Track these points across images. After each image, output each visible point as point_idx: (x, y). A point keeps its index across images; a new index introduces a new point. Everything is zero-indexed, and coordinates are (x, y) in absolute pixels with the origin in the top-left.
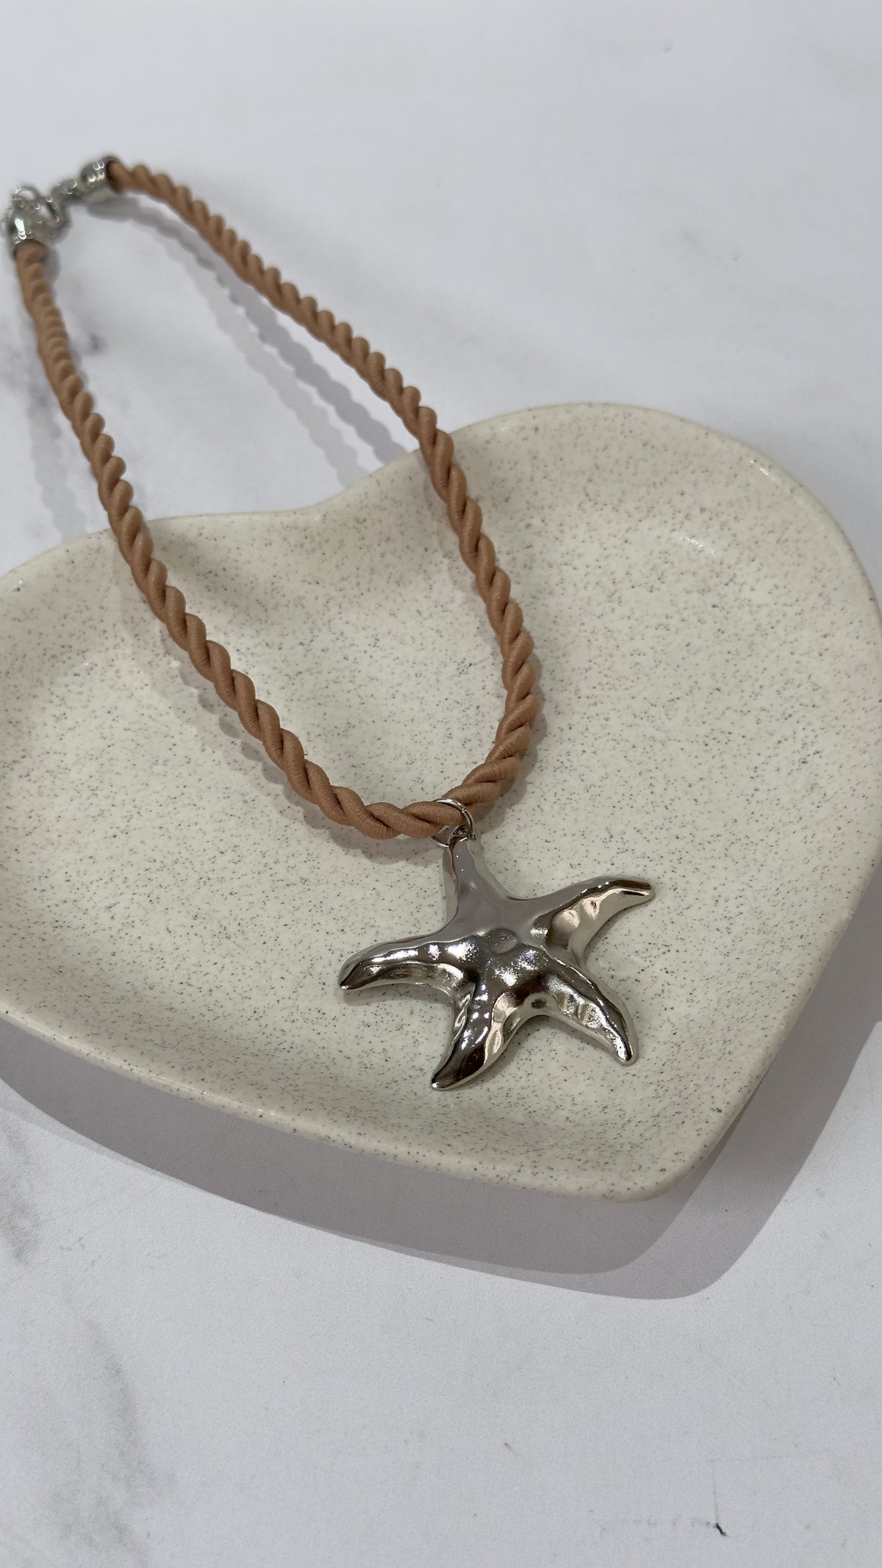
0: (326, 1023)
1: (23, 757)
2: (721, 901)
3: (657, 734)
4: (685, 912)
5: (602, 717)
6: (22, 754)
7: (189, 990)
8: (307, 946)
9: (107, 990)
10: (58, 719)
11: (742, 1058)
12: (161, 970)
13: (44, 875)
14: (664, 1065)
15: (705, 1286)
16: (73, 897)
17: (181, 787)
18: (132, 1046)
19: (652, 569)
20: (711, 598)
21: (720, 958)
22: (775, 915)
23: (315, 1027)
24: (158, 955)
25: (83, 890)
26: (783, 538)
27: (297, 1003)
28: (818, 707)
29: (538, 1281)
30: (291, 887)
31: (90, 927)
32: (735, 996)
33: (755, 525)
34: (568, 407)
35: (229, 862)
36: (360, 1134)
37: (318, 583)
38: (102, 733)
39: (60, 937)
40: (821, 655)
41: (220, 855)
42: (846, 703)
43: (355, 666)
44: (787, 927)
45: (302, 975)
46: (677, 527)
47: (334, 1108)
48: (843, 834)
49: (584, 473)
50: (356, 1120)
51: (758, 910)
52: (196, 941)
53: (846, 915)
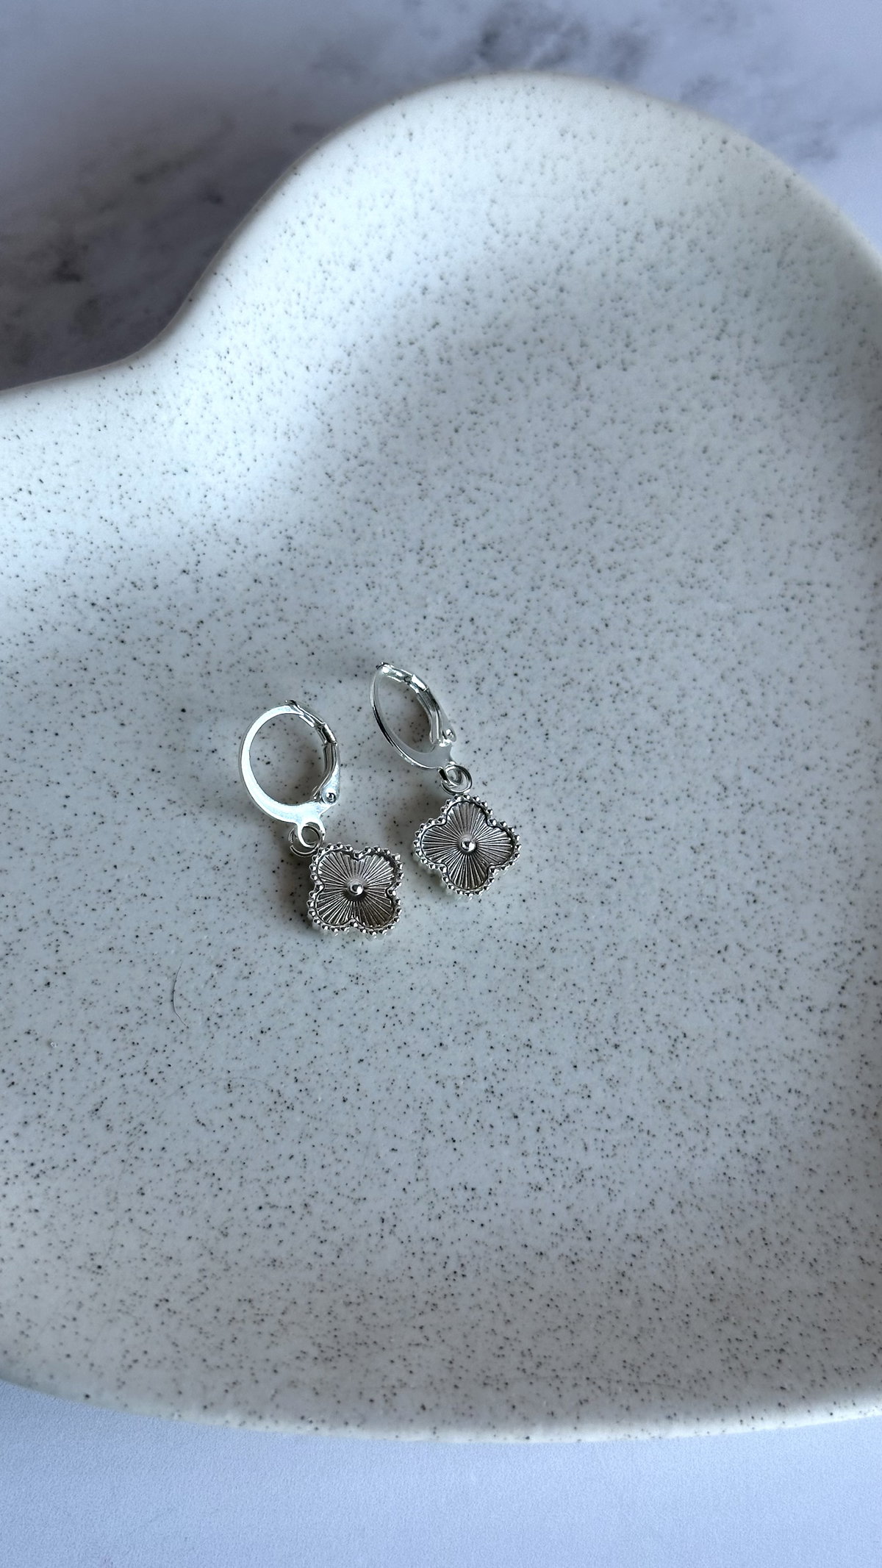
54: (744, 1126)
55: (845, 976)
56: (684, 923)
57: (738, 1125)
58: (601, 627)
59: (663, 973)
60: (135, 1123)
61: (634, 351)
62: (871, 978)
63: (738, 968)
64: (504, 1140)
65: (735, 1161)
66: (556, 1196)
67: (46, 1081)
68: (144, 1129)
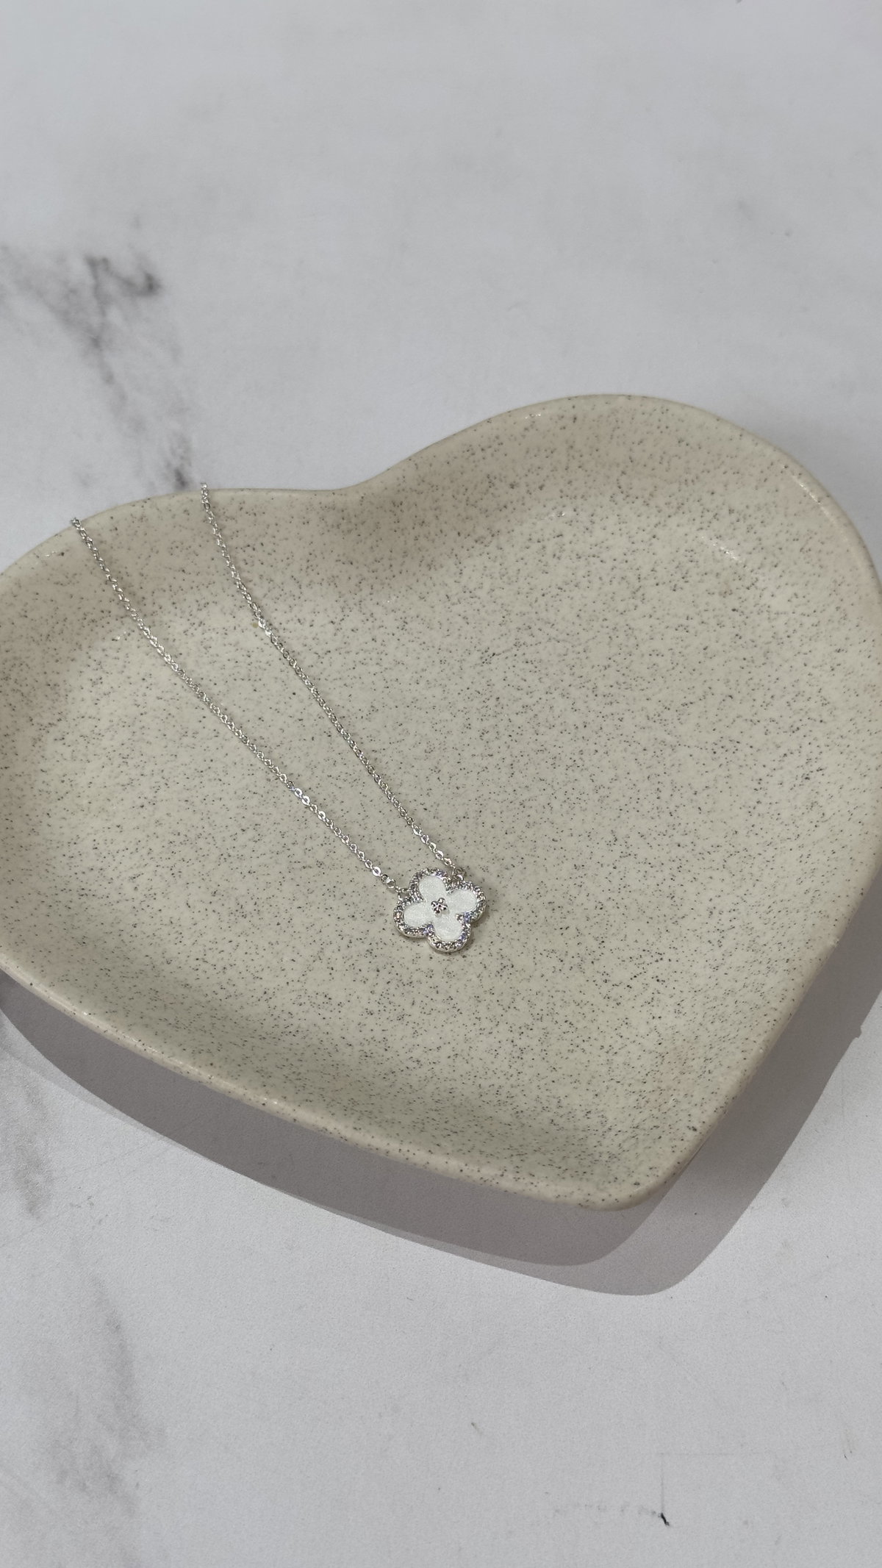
0: (331, 1008)
1: (59, 720)
2: (716, 912)
3: (669, 739)
4: (681, 922)
5: (616, 717)
6: (58, 717)
7: (204, 966)
8: (318, 930)
9: (127, 963)
10: (94, 683)
11: (721, 1079)
12: (179, 945)
13: (73, 842)
14: (647, 1075)
15: (669, 1286)
16: (99, 865)
17: (208, 760)
18: (147, 1026)
19: (677, 567)
20: (733, 602)
21: (709, 971)
22: (765, 933)
23: (320, 1011)
24: (177, 929)
25: (109, 859)
26: (807, 548)
27: (306, 987)
28: (825, 723)
29: (514, 1270)
30: (308, 870)
31: (115, 897)
32: (719, 1013)
33: (781, 531)
34: (608, 398)
35: (250, 840)
36: (355, 1129)
37: (352, 564)
38: (136, 701)
39: (85, 906)
40: (833, 670)
41: (241, 832)
42: (853, 722)
43: (382, 648)
44: (775, 948)
45: (312, 959)
46: (705, 525)
47: (333, 1100)
48: (836, 859)
49: (618, 465)
50: (352, 1114)
51: (750, 926)
52: (214, 917)
53: (831, 942)
54: (523, 1030)
55: (640, 970)
56: (546, 904)
57: (520, 1028)
58: (581, 726)
59: (518, 928)
60: (152, 892)
61: (686, 582)
62: (657, 977)
63: (570, 942)
64: (364, 980)
65: (508, 1046)
66: (379, 1022)
67: (115, 854)
68: (155, 897)
